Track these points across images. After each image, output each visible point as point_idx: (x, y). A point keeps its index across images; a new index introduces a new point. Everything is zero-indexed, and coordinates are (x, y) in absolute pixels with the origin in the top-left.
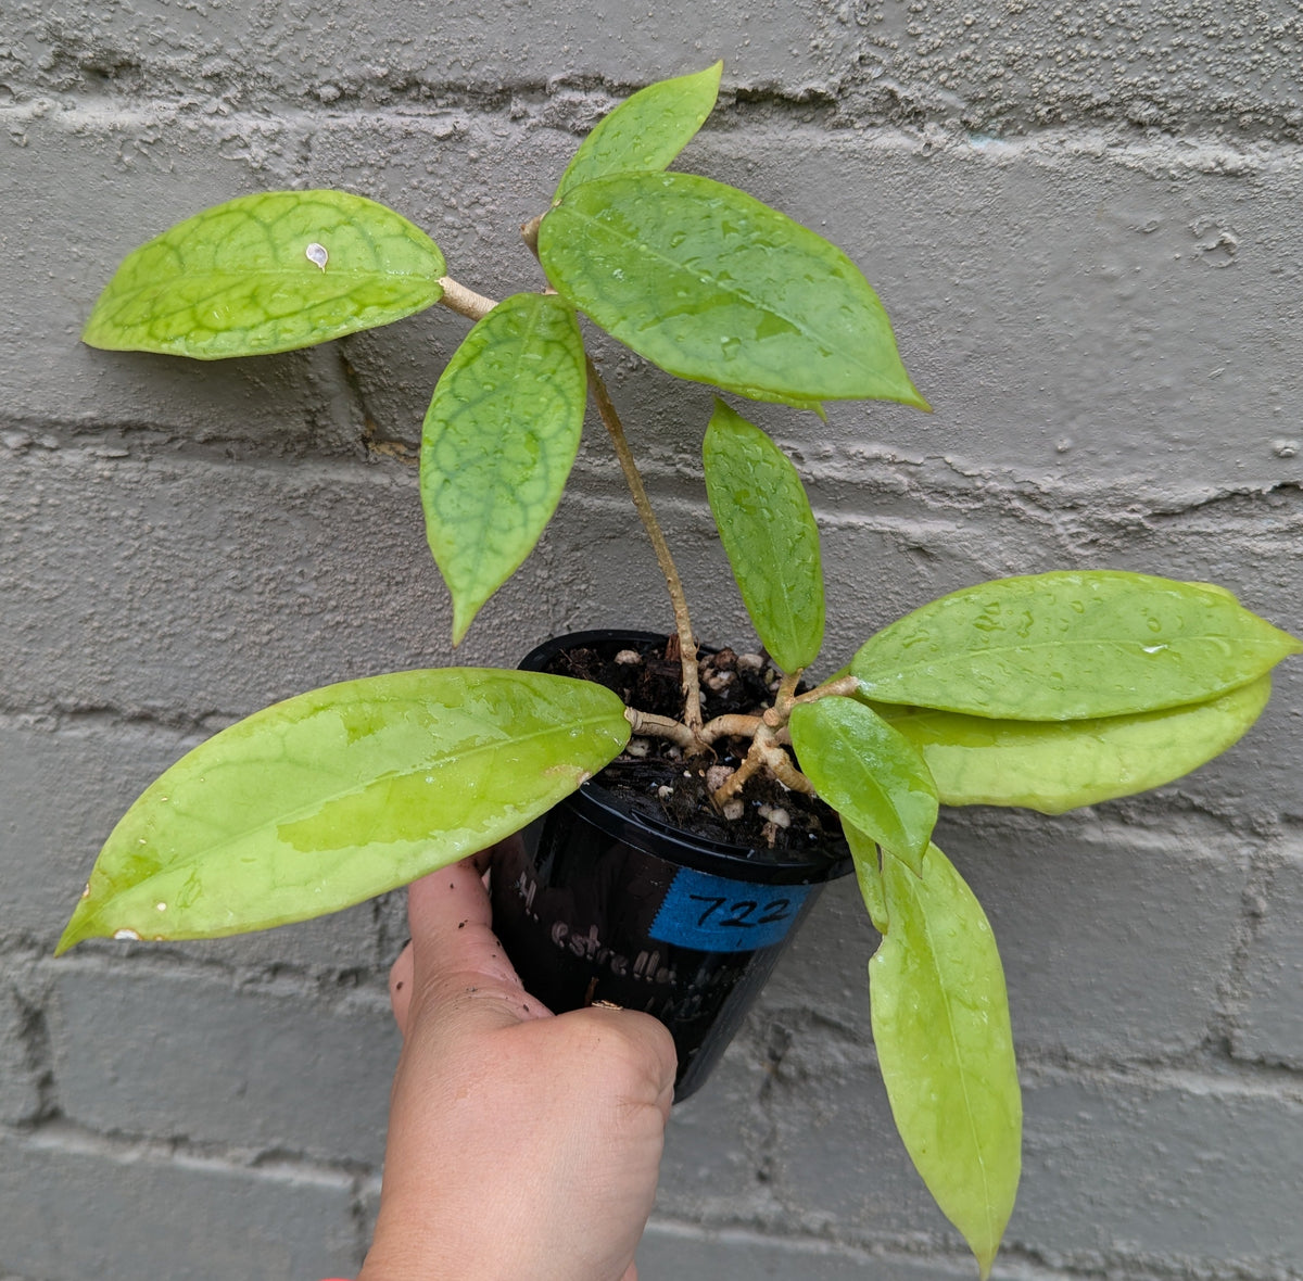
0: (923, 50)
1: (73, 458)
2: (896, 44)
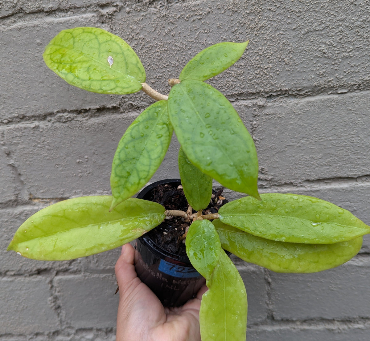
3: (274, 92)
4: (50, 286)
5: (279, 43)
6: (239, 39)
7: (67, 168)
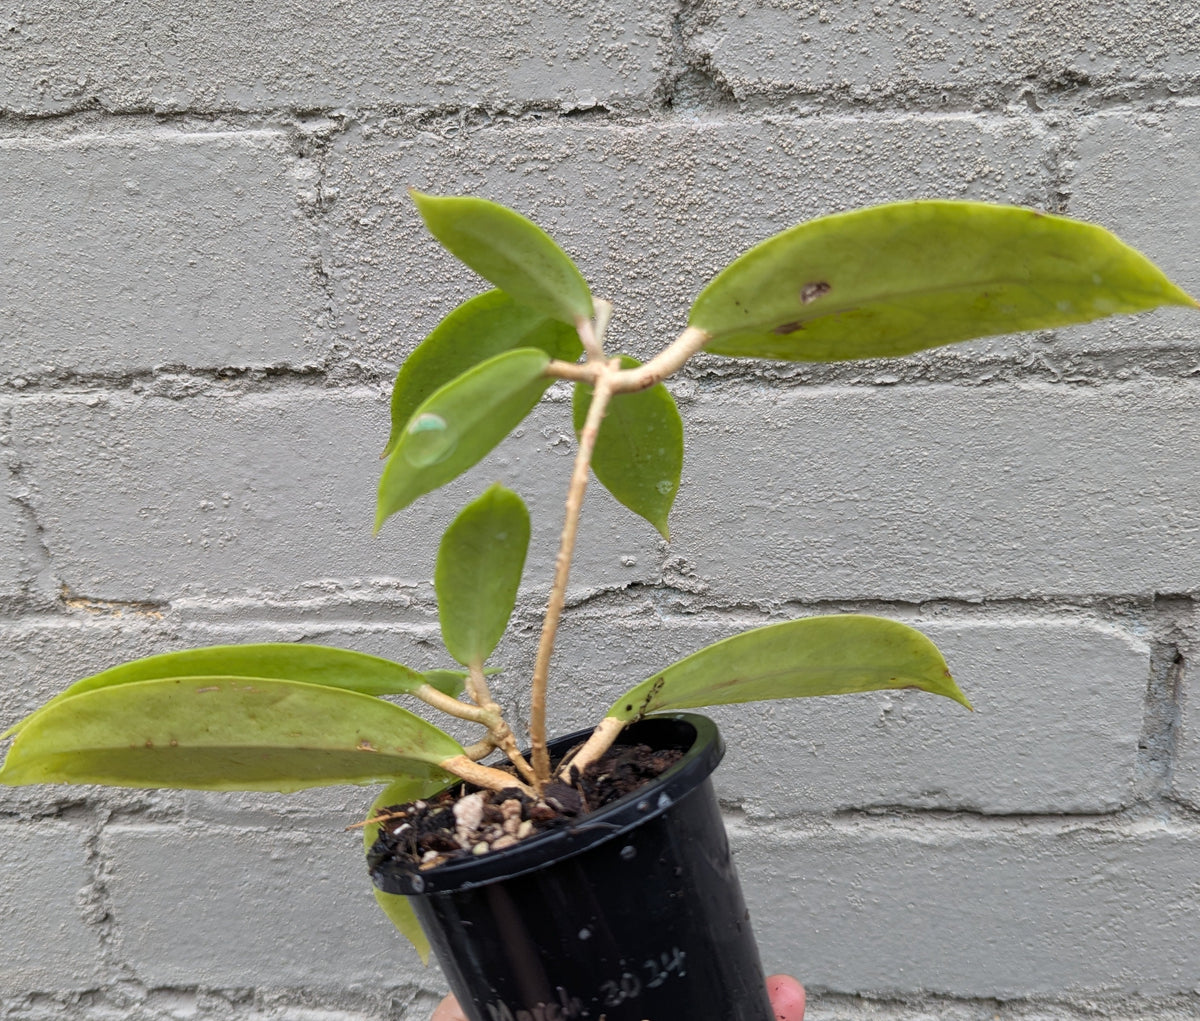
0: (370, 340)
2: (354, 338)
3: (719, 367)
4: (88, 852)
5: (734, 247)
6: (637, 229)
7: (170, 522)
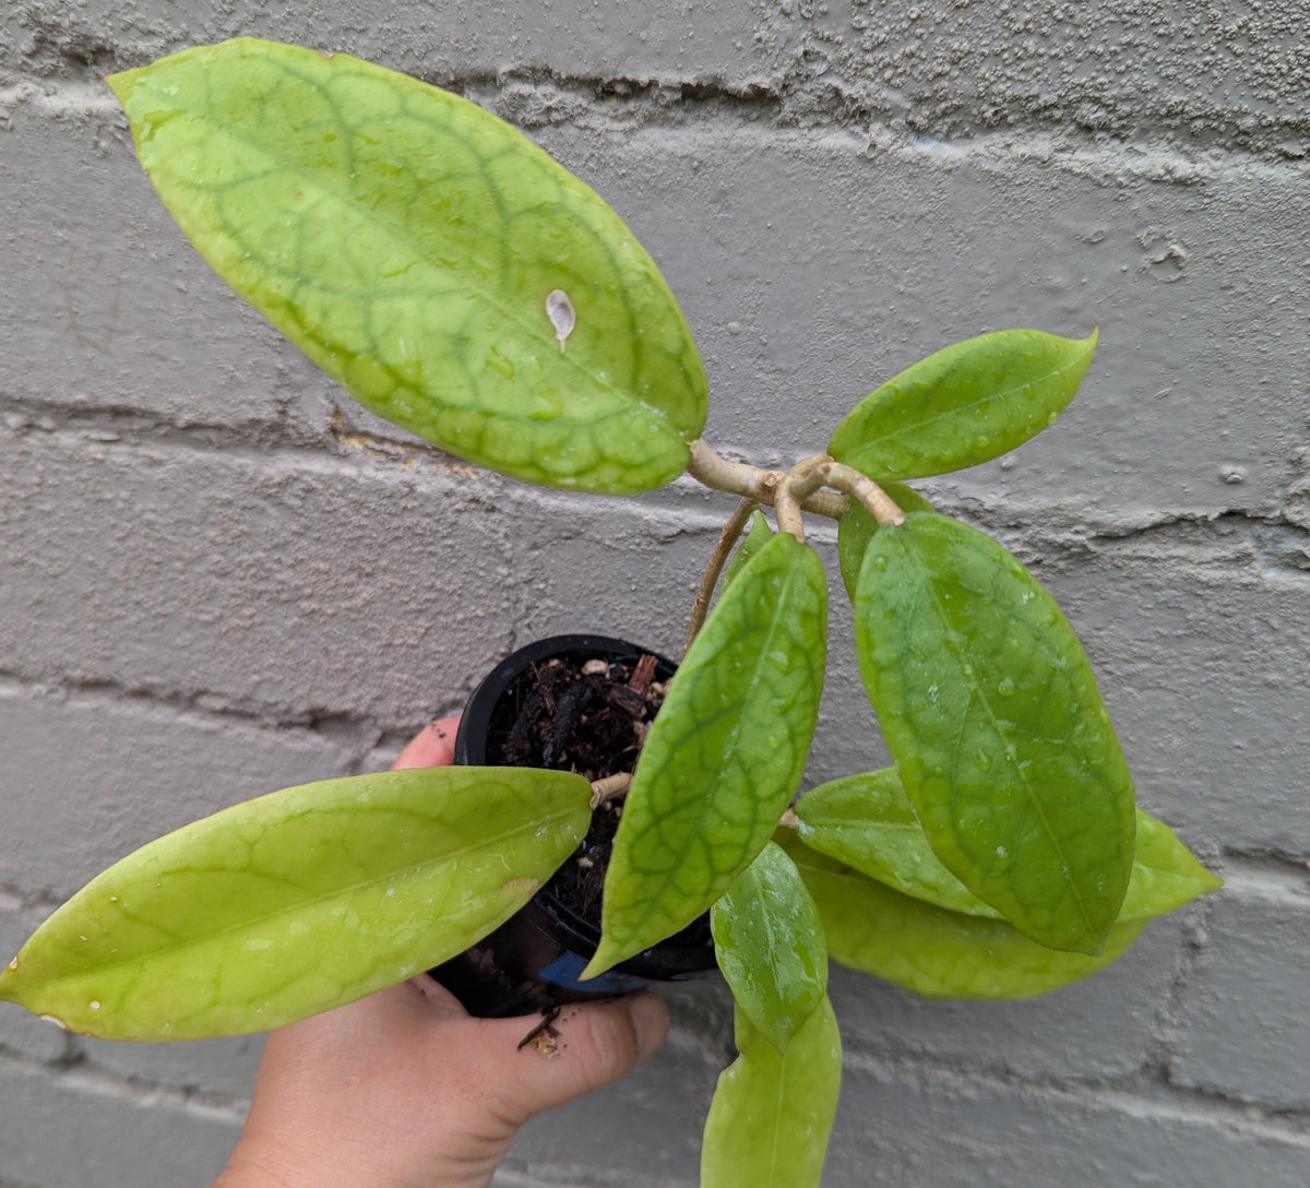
0: (868, 45)
1: (67, 439)
2: (840, 38)
